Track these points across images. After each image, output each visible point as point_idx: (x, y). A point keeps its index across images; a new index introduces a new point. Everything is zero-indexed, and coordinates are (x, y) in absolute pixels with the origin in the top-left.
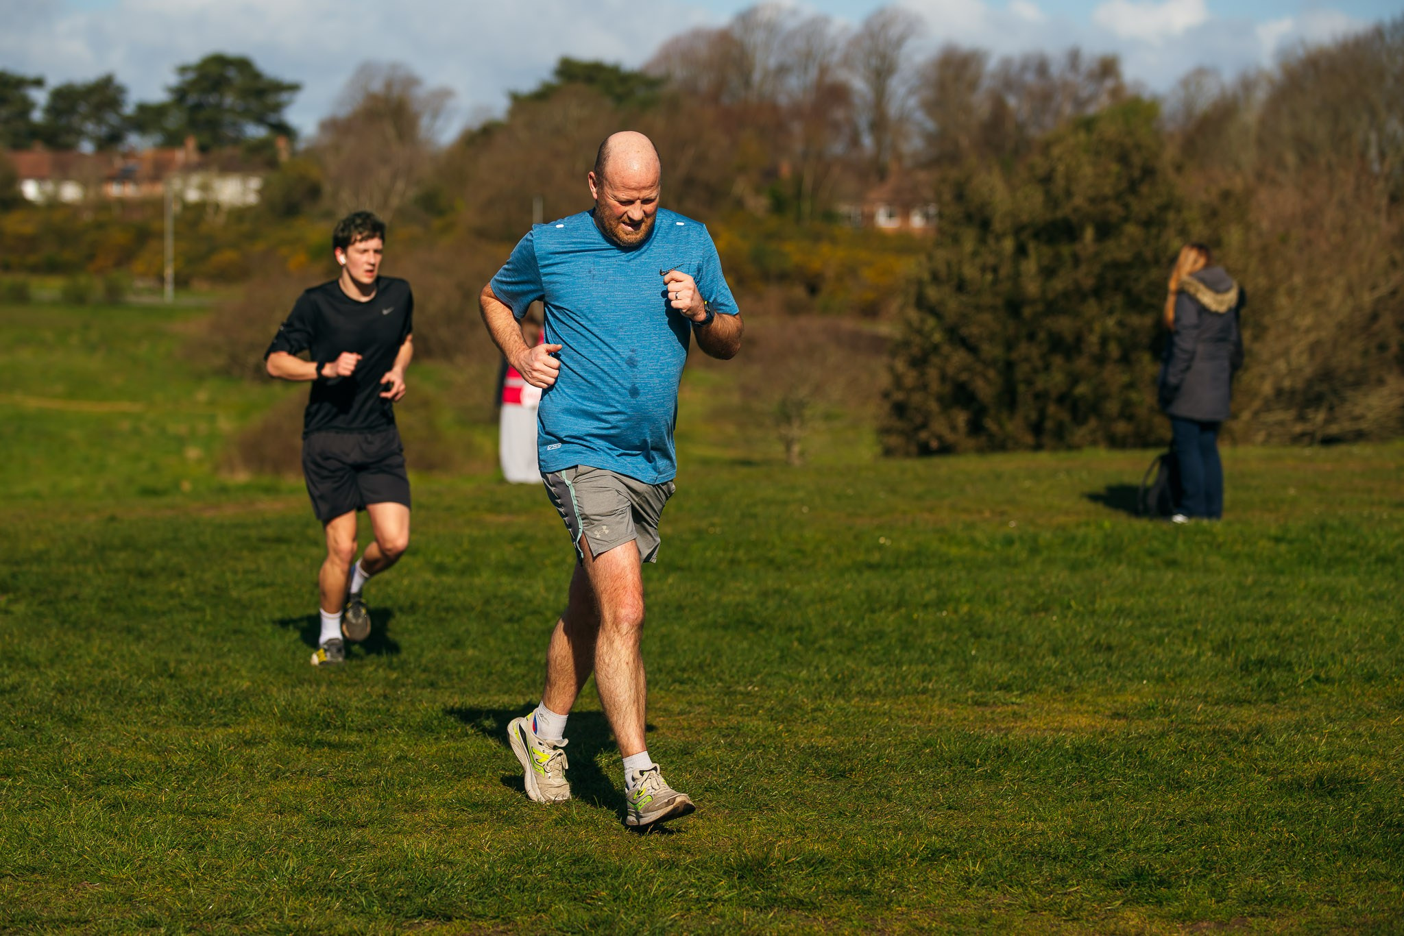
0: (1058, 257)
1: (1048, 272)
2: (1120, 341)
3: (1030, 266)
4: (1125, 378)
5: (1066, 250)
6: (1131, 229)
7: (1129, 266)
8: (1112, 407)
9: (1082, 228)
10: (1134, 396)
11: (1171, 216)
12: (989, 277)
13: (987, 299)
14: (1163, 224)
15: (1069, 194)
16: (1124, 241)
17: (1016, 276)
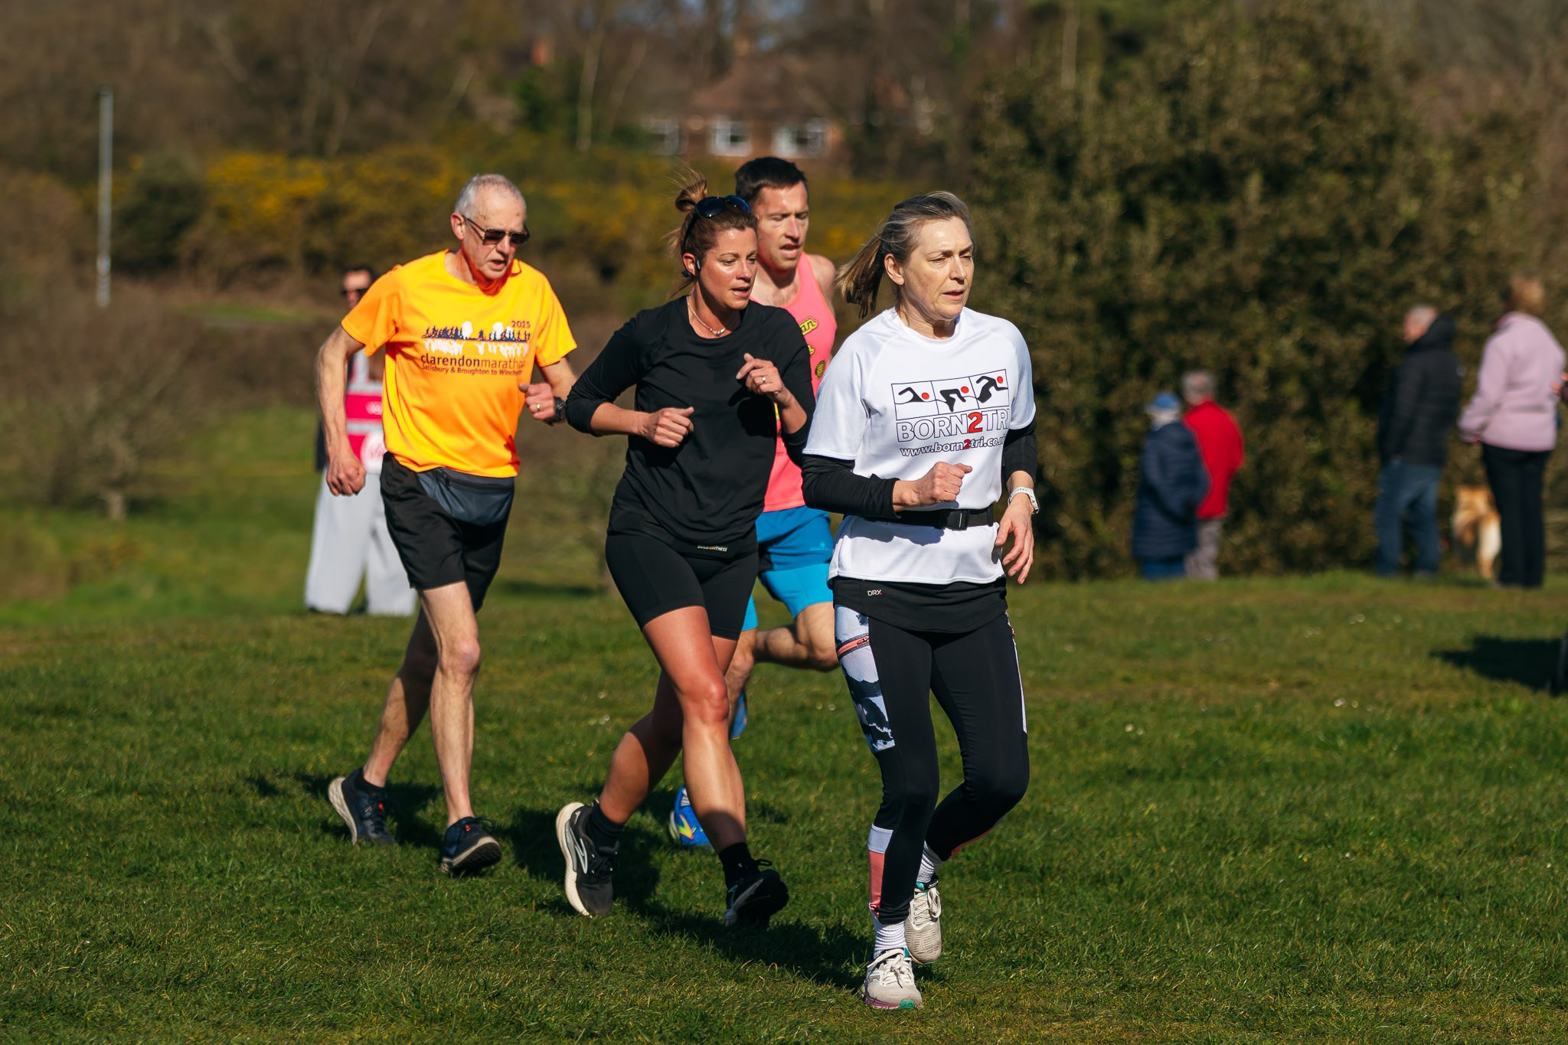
0: (1195, 223)
1: (1177, 252)
2: (1304, 379)
3: (1146, 243)
4: (1315, 446)
5: (1210, 214)
6: (1330, 180)
7: (1320, 245)
8: (1290, 496)
9: (1243, 176)
10: (1326, 475)
11: (1400, 155)
12: (1072, 260)
13: (1066, 300)
14: (1382, 172)
15: (1215, 111)
16: (1314, 200)
17: (1122, 259)
